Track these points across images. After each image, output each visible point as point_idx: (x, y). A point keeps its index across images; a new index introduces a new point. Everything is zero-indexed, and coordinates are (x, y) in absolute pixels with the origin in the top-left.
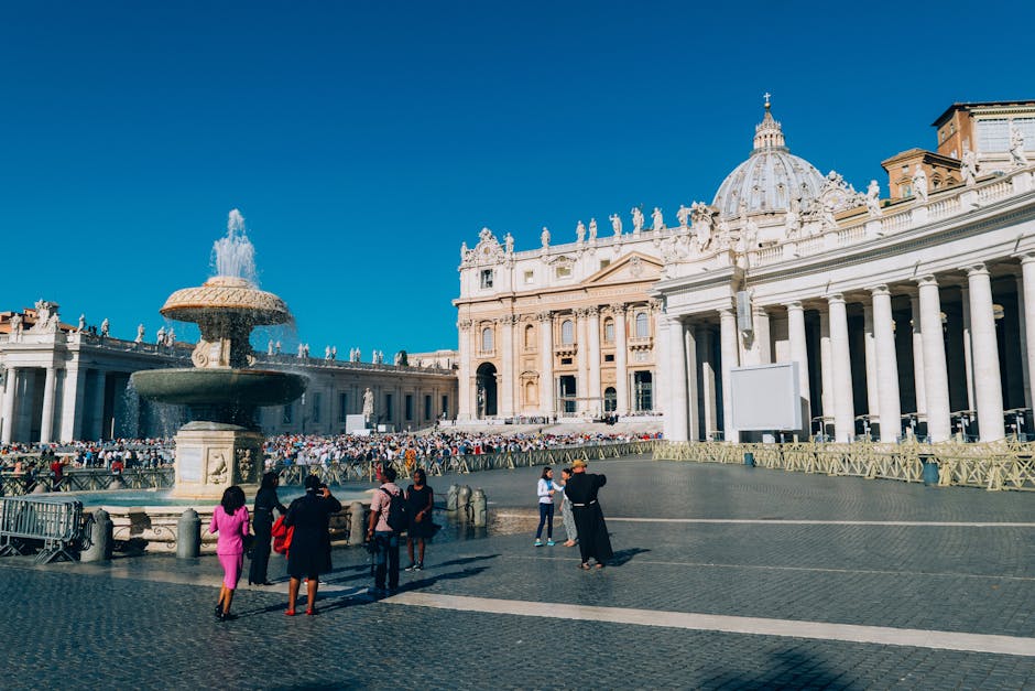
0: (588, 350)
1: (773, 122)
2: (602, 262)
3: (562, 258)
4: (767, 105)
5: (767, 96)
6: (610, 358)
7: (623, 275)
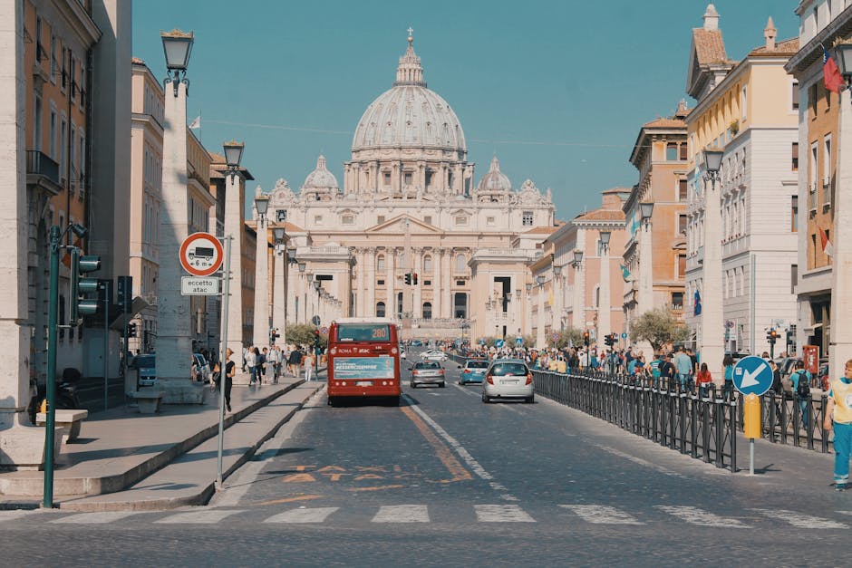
0: (365, 276)
1: (414, 55)
2: (379, 217)
3: (348, 210)
4: (410, 39)
5: (410, 30)
6: (381, 282)
7: (395, 229)
